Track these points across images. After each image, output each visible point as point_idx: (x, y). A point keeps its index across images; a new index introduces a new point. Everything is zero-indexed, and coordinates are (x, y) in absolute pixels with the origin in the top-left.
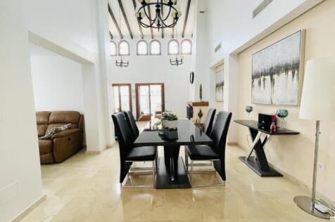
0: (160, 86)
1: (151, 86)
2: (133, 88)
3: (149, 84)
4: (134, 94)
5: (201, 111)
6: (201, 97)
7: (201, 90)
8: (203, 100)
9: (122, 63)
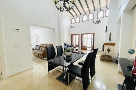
0: (93, 34)
1: (88, 34)
2: (80, 36)
3: (87, 34)
4: (80, 38)
5: (109, 48)
6: (110, 40)
7: (110, 36)
8: (111, 42)
9: (73, 26)
